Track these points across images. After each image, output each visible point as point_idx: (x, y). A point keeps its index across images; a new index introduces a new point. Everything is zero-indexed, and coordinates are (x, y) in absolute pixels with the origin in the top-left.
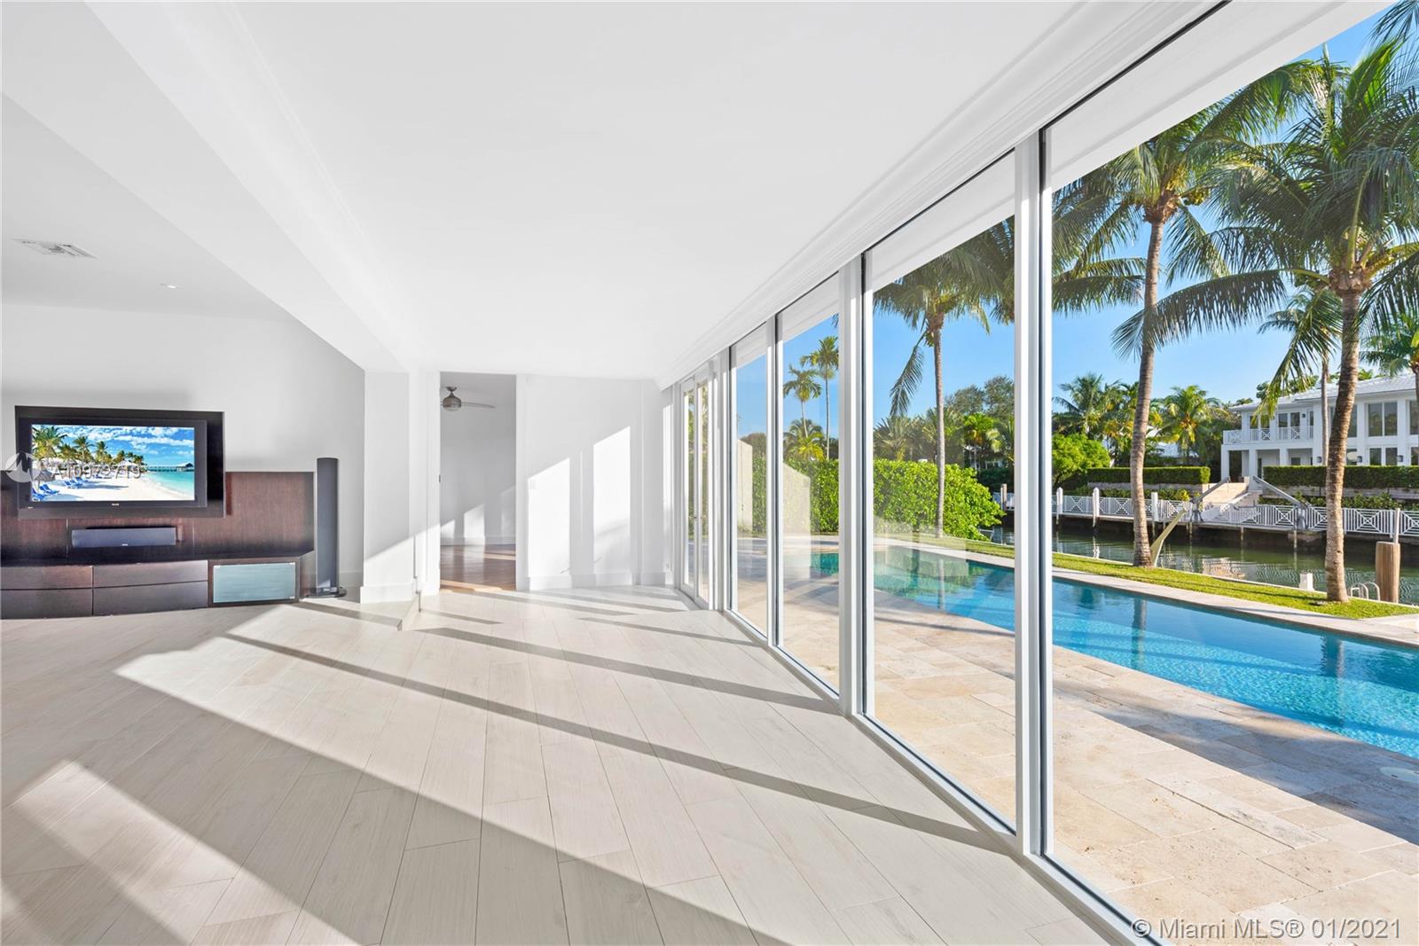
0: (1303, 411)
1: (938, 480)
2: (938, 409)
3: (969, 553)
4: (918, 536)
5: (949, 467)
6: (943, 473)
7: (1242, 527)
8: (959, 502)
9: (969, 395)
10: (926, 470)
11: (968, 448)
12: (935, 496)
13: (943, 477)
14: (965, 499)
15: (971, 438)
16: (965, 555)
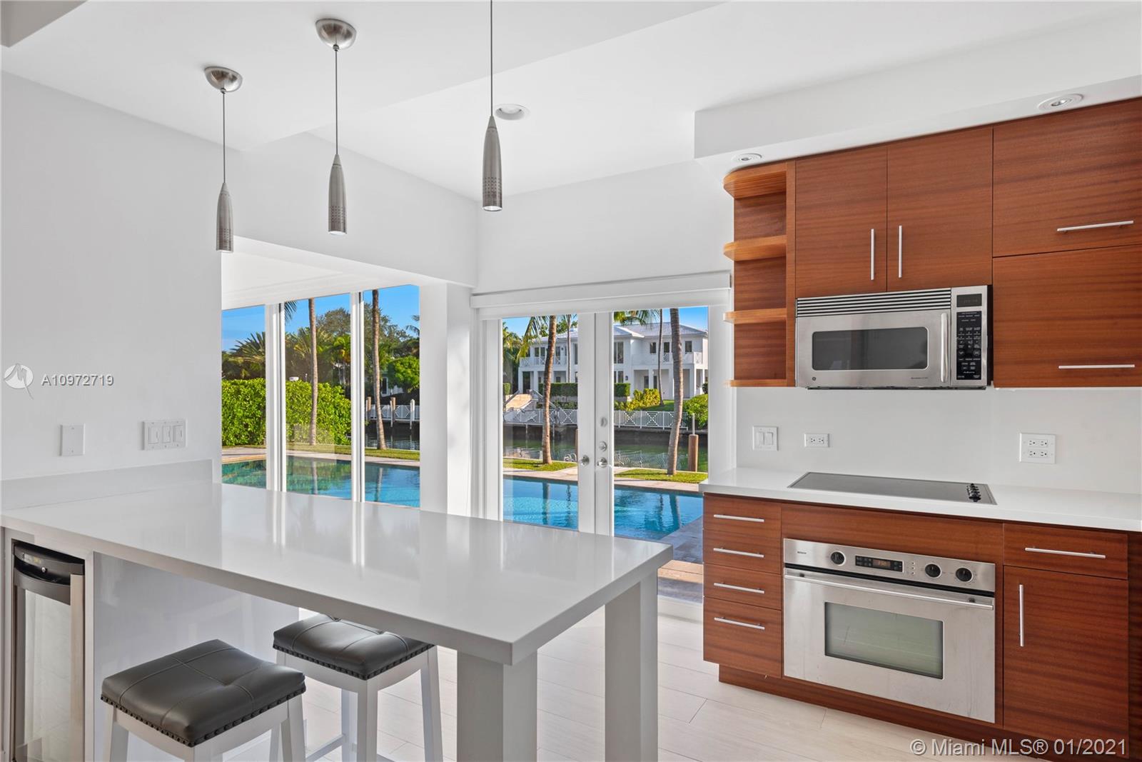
0: (562, 346)
1: (312, 397)
2: (310, 329)
3: (338, 455)
4: (294, 445)
5: (321, 385)
6: (316, 390)
7: (527, 424)
8: (330, 415)
9: (338, 317)
10: (301, 388)
11: (337, 365)
12: (309, 410)
13: (316, 394)
14: (335, 412)
15: (340, 357)
16: (334, 457)
